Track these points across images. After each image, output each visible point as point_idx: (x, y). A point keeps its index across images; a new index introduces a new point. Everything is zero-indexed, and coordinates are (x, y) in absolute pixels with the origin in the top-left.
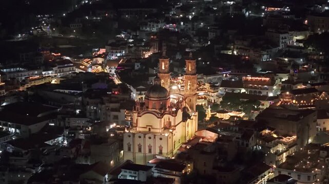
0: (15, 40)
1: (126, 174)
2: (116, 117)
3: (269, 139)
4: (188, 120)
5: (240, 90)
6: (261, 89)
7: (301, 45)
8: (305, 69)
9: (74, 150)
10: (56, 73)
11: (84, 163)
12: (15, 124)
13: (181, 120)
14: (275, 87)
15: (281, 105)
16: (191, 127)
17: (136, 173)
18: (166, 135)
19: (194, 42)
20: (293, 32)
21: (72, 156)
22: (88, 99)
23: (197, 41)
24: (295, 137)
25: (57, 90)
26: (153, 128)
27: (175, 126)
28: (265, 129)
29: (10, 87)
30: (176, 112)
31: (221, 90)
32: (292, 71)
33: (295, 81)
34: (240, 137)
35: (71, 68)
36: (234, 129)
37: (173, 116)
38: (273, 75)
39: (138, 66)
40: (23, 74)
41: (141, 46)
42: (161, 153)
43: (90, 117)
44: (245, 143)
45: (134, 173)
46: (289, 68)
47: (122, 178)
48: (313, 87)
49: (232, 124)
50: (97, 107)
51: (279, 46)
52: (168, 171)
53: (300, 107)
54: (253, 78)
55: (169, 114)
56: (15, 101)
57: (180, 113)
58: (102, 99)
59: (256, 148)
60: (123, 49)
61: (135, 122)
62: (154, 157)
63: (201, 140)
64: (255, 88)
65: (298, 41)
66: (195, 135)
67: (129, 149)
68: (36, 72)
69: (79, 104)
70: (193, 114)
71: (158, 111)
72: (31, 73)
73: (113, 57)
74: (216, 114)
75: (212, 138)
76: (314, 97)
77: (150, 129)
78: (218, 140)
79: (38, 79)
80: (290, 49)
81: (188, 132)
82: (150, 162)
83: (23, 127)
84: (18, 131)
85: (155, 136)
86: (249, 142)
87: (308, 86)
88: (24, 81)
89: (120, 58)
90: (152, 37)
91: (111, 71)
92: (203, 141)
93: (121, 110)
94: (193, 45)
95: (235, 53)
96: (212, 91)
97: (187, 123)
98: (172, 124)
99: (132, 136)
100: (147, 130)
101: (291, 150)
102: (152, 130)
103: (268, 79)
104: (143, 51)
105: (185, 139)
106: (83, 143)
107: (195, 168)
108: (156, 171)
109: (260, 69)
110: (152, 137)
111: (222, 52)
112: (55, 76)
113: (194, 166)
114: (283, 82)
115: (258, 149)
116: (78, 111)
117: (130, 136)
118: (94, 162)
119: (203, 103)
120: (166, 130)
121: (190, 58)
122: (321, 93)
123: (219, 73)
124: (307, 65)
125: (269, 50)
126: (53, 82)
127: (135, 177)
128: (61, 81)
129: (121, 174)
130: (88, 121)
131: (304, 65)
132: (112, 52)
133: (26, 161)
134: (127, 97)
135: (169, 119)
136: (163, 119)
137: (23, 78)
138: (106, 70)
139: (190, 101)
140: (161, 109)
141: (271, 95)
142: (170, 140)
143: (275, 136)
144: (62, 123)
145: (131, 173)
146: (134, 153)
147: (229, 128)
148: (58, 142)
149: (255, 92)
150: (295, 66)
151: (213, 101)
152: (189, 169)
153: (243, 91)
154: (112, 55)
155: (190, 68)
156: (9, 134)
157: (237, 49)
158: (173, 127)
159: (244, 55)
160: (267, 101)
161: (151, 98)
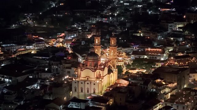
0: (11, 28)
1: (72, 105)
2: (69, 72)
3: (160, 85)
4: (111, 73)
5: (144, 57)
6: (156, 56)
7: (181, 30)
8: (183, 44)
9: (43, 91)
10: (34, 47)
11: (48, 99)
12: (9, 76)
13: (107, 73)
14: (165, 55)
15: (168, 65)
16: (113, 77)
17: (78, 104)
18: (98, 82)
19: (117, 29)
20: (176, 22)
21: (41, 95)
22: (52, 62)
23: (119, 29)
24: (176, 84)
25: (35, 57)
26: (89, 78)
27: (103, 77)
28: (157, 79)
29: (7, 55)
30: (104, 68)
31: (133, 57)
32: (175, 45)
33: (177, 51)
34: (143, 83)
35: (44, 44)
36: (139, 78)
37: (102, 71)
38: (164, 47)
39: (83, 43)
40: (15, 47)
41: (86, 31)
42: (94, 93)
43: (54, 72)
44: (146, 87)
45: (77, 104)
46: (173, 43)
47: (70, 107)
48: (187, 54)
49: (138, 76)
50: (58, 66)
51: (168, 31)
52: (98, 103)
53: (180, 66)
54: (151, 49)
55: (100, 69)
56: (9, 63)
57: (106, 69)
58: (61, 62)
59: (152, 90)
60: (75, 33)
61: (79, 74)
62: (90, 95)
63: (119, 85)
64: (153, 55)
65: (179, 28)
66: (115, 82)
67: (76, 90)
68: (23, 46)
69: (47, 65)
70: (115, 70)
71: (93, 67)
72: (20, 47)
73: (69, 38)
74: (129, 71)
75: (125, 84)
76: (188, 60)
77: (88, 78)
78: (129, 85)
79: (24, 50)
80: (175, 32)
81: (111, 80)
82: (88, 98)
83: (14, 78)
84: (10, 81)
85: (91, 82)
86: (148, 86)
87: (185, 54)
88: (15, 51)
89: (73, 38)
90: (92, 26)
91: (67, 46)
92: (120, 86)
93: (72, 68)
94: (117, 31)
95: (142, 35)
96: (127, 57)
97: (111, 75)
98: (102, 76)
99: (77, 82)
100: (86, 79)
101: (173, 91)
102: (89, 79)
103: (160, 50)
104: (87, 34)
105: (110, 85)
106: (48, 87)
107: (115, 101)
108: (91, 103)
109: (156, 44)
110: (89, 83)
111: (134, 34)
112: (34, 49)
113: (114, 100)
114: (169, 52)
115: (153, 91)
116: (46, 69)
117: (76, 83)
118: (54, 98)
119: (122, 64)
120: (98, 79)
121: (113, 36)
122: (192, 58)
123: (132, 46)
124: (184, 41)
125: (162, 33)
126: (33, 52)
127: (78, 106)
128: (37, 52)
129: (70, 104)
130: (52, 75)
131: (182, 41)
132: (69, 35)
133: (14, 98)
134: (75, 60)
135: (100, 72)
136: (96, 73)
137: (15, 50)
138: (65, 45)
139: (113, 62)
140: (95, 66)
141: (162, 59)
142: (100, 85)
143: (164, 83)
144: (37, 76)
145: (76, 104)
146: (78, 93)
147: (136, 78)
148: (34, 87)
149: (153, 57)
150: (177, 42)
151: (127, 63)
152: (111, 102)
153: (146, 57)
154: (69, 37)
155: (113, 42)
156: (5, 82)
157: (143, 32)
158: (102, 77)
159: (147, 36)
160: (160, 63)
161: (89, 59)
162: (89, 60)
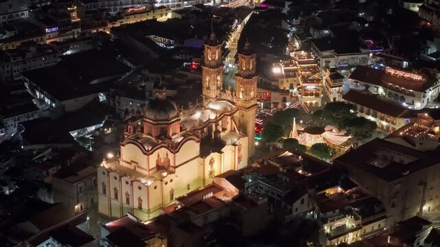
4: (214, 154)
5: (378, 88)
6: (405, 94)
11: (47, 199)
13: (198, 154)
14: (431, 93)
15: (402, 136)
16: (220, 164)
26: (139, 167)
27: (177, 167)
30: (180, 145)
37: (172, 152)
42: (140, 208)
55: (167, 148)
56: (88, 48)
63: (211, 195)
64: (397, 90)
66: (212, 183)
67: (104, 191)
70: (234, 142)
71: (154, 139)
75: (232, 193)
79: (141, 12)
82: (108, 224)
85: (133, 181)
86: (292, 205)
88: (119, 13)
92: (212, 197)
96: (332, 84)
98: (172, 164)
102: (137, 170)
103: (420, 78)
105: (204, 184)
109: (435, 51)
117: (104, 173)
119: (314, 102)
120: (159, 172)
123: (363, 51)
135: (167, 155)
136: (151, 157)
140: (158, 138)
141: (418, 106)
142: (155, 192)
146: (110, 199)
149: (397, 96)
151: (332, 100)
153: (381, 91)
158: (172, 169)
159: (425, 20)
160: (400, 117)
161: (146, 117)
162: (148, 120)
